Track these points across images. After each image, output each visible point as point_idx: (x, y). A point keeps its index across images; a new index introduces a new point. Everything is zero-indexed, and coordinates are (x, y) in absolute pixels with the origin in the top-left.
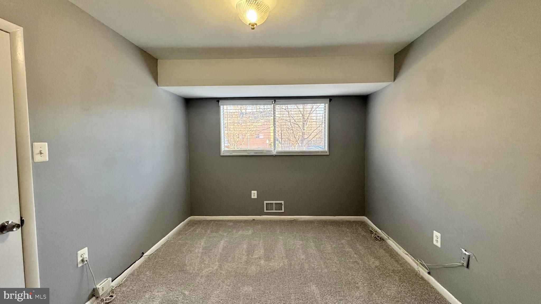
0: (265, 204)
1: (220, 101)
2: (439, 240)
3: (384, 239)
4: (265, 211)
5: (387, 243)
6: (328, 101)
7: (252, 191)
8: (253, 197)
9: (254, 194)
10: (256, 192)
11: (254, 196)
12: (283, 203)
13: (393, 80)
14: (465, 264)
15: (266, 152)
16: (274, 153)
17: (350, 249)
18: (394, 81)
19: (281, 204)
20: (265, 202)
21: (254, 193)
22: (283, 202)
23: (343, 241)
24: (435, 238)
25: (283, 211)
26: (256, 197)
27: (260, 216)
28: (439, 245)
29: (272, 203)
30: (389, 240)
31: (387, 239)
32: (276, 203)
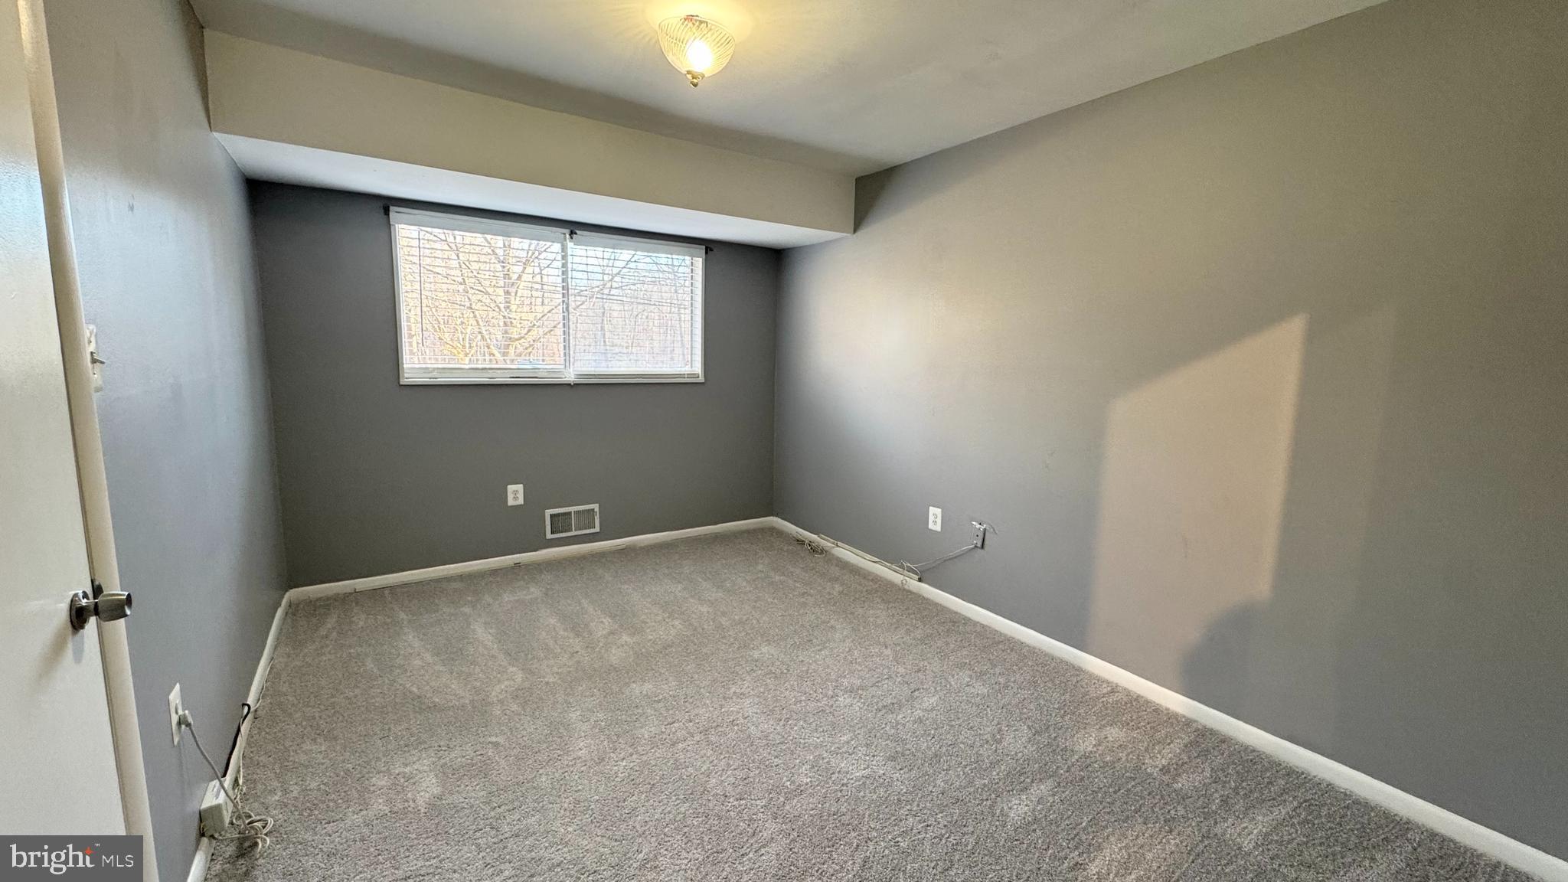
0: (549, 516)
1: (391, 208)
2: (939, 521)
3: (827, 549)
4: (549, 536)
5: (833, 555)
6: (704, 251)
7: (509, 486)
8: (511, 502)
9: (515, 494)
10: (520, 487)
11: (515, 498)
12: (597, 509)
13: (852, 230)
14: (979, 545)
15: (546, 375)
16: (570, 376)
17: (782, 578)
18: (855, 231)
19: (593, 510)
20: (549, 512)
21: (516, 492)
22: (596, 507)
23: (760, 567)
24: (931, 518)
25: (597, 529)
26: (521, 501)
27: (534, 553)
28: (938, 528)
29: (569, 514)
30: (838, 548)
31: (834, 547)
32: (576, 512)
